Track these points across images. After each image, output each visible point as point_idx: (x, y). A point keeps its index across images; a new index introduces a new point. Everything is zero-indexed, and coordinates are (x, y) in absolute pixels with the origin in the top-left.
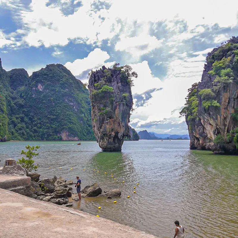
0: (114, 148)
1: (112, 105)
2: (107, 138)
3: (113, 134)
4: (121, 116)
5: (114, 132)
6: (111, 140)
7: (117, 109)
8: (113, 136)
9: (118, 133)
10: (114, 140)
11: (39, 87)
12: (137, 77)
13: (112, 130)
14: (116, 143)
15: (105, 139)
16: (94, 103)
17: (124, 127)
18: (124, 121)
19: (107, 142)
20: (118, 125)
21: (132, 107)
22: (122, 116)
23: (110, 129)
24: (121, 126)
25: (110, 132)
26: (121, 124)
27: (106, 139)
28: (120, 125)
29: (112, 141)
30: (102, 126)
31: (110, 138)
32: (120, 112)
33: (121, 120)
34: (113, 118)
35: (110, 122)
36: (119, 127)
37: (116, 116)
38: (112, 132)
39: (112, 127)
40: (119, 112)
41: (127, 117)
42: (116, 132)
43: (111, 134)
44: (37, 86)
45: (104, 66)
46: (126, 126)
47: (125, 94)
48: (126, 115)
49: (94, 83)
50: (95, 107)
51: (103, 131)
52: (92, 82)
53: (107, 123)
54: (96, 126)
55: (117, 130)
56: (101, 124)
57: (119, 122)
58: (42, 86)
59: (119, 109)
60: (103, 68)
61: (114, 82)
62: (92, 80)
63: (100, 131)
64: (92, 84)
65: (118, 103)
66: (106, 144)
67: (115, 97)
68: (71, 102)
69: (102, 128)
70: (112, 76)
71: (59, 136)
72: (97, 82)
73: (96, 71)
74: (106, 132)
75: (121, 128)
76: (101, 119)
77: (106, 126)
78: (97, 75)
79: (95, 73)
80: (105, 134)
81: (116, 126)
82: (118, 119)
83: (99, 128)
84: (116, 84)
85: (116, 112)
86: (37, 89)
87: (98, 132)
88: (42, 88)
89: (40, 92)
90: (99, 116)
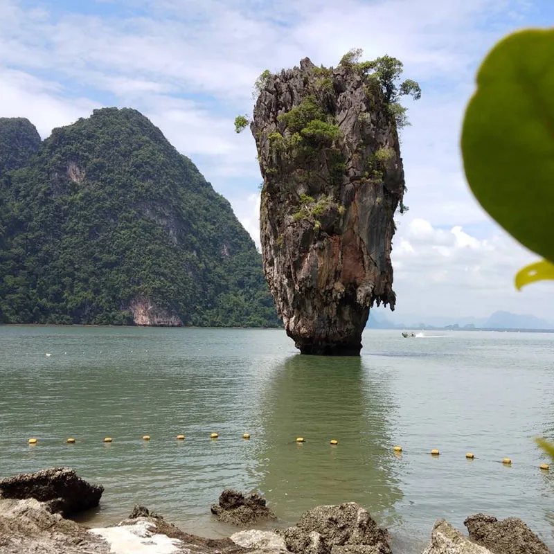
0: (338, 337)
1: (338, 187)
2: (317, 303)
3: (339, 287)
4: (366, 226)
5: (343, 284)
6: (331, 311)
7: (357, 201)
8: (339, 297)
9: (357, 286)
10: (339, 312)
11: (70, 171)
12: (418, 97)
13: (337, 274)
14: (347, 322)
15: (310, 308)
16: (273, 181)
17: (375, 264)
18: (378, 244)
19: (316, 317)
20: (358, 257)
21: (400, 198)
22: (370, 227)
23: (330, 271)
24: (367, 263)
25: (328, 282)
26: (368, 254)
27: (314, 308)
28: (362, 257)
29: (335, 313)
30: (301, 259)
31: (326, 304)
32: (366, 214)
33: (366, 243)
34: (339, 233)
35: (329, 244)
36: (361, 264)
37: (351, 226)
38: (336, 281)
39: (337, 264)
40: (359, 212)
41: (388, 232)
42: (351, 284)
43: (333, 288)
44: (65, 170)
45: (307, 60)
46: (382, 262)
47: (384, 153)
48: (384, 226)
49: (277, 111)
50: (278, 195)
51: (308, 278)
52: (269, 108)
53: (321, 250)
54: (275, 262)
55: (351, 275)
56: (300, 253)
57: (360, 248)
58: (80, 168)
59: (360, 201)
60: (304, 65)
61: (346, 109)
62: (270, 102)
63: (293, 277)
64: (269, 117)
65: (359, 182)
66: (310, 323)
67: (350, 160)
68: (162, 216)
69: (301, 268)
70: (339, 89)
71: (126, 313)
72: (284, 108)
73: (283, 71)
74: (314, 282)
75: (367, 269)
76: (300, 237)
77: (316, 261)
78: (284, 87)
79: (278, 80)
80: (312, 287)
81: (349, 262)
82: (358, 239)
83: (289, 267)
84: (354, 116)
85: (353, 213)
86: (63, 176)
87: (286, 282)
88: (78, 173)
89: (74, 185)
90: (294, 226)
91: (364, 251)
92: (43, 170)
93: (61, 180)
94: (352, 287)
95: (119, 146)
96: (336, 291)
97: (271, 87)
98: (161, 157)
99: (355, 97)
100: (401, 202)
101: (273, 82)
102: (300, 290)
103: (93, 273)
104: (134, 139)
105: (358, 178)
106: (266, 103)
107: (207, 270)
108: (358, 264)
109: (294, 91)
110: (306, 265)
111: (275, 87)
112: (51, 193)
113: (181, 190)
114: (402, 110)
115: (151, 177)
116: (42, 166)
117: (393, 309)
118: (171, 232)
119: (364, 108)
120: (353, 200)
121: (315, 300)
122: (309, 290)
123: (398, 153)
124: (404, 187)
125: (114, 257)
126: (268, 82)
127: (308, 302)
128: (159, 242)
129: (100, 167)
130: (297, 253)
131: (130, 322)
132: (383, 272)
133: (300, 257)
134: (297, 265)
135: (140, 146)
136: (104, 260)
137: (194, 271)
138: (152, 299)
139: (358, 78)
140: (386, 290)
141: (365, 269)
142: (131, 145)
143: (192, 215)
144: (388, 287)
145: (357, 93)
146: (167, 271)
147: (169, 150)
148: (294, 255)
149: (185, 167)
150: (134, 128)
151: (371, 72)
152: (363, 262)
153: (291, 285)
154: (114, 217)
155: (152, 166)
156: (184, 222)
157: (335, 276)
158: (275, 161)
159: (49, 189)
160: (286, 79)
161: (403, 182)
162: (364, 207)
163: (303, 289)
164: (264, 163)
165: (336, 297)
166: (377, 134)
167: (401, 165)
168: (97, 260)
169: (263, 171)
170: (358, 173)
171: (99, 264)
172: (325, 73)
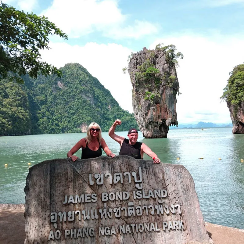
1: (158, 89)
2: (153, 126)
5: (161, 119)
6: (157, 128)
7: (164, 93)
8: (160, 124)
9: (165, 120)
10: (160, 128)
12: (182, 58)
13: (159, 116)
14: (163, 132)
15: (151, 128)
16: (137, 88)
17: (171, 113)
18: (172, 106)
19: (153, 130)
20: (165, 111)
21: (178, 90)
22: (169, 101)
23: (157, 116)
24: (168, 112)
25: (156, 119)
26: (169, 110)
27: (152, 128)
30: (148, 113)
31: (155, 126)
33: (168, 106)
34: (159, 103)
35: (156, 107)
36: (167, 113)
37: (163, 101)
38: (159, 119)
39: (159, 113)
40: (165, 96)
41: (175, 102)
42: (163, 119)
43: (158, 121)
44: (57, 84)
45: (145, 48)
46: (173, 112)
47: (172, 76)
48: (173, 100)
49: (137, 65)
50: (139, 92)
51: (150, 119)
52: (134, 65)
53: (154, 109)
54: (138, 113)
55: (163, 117)
56: (147, 110)
57: (166, 108)
58: (62, 83)
59: (166, 93)
60: (144, 49)
61: (159, 63)
62: (134, 63)
63: (145, 118)
64: (134, 67)
65: (165, 86)
66: (151, 132)
67: (162, 80)
68: (89, 97)
69: (148, 115)
70: (156, 57)
71: (79, 129)
72: (139, 64)
73: (138, 52)
74: (152, 120)
75: (169, 114)
76: (147, 105)
77: (153, 113)
78: (139, 57)
79: (136, 55)
80: (151, 121)
81: (163, 112)
82: (165, 105)
83: (144, 115)
84: (162, 65)
85: (163, 97)
86: (56, 86)
87: (142, 120)
88: (61, 85)
89: (60, 89)
90: (144, 102)
91: (167, 109)
92: (50, 84)
93: (56, 87)
94: (164, 120)
95: (74, 75)
96: (159, 122)
97: (135, 58)
98: (87, 78)
99: (162, 59)
100: (178, 92)
101: (135, 56)
102: (148, 122)
103: (68, 117)
104: (78, 72)
105: (165, 85)
106: (133, 63)
107: (104, 114)
108: (165, 113)
109: (142, 58)
110: (149, 114)
111: (136, 57)
112: (53, 92)
113: (94, 88)
114: (177, 62)
115: (84, 85)
116: (49, 83)
117: (177, 127)
118: (92, 102)
119: (165, 62)
120: (163, 92)
121: (152, 125)
122: (150, 122)
123: (177, 76)
124: (179, 87)
125: (74, 111)
126: (133, 56)
127: (150, 126)
128: (88, 106)
129: (68, 82)
130: (146, 110)
131: (81, 132)
132: (174, 115)
133: (147, 112)
134: (146, 115)
135: (80, 75)
136: (71, 112)
137: (100, 114)
138: (87, 124)
139: (163, 53)
140: (175, 121)
141: (168, 114)
142: (77, 75)
143: (98, 96)
144: (176, 120)
145: (162, 58)
146: (91, 115)
147: (89, 76)
148: (145, 111)
149: (95, 81)
150: (78, 69)
151: (167, 50)
152: (167, 112)
153: (144, 121)
154: (73, 98)
155: (85, 81)
156: (96, 99)
157: (159, 117)
158: (137, 82)
159: (52, 90)
160: (139, 55)
161: (179, 85)
162: (167, 95)
163: (149, 122)
164: (134, 82)
165: (159, 124)
166: (170, 70)
167: (178, 80)
168: (69, 112)
169: (133, 85)
170: (165, 84)
171: (70, 114)
172: (151, 51)
